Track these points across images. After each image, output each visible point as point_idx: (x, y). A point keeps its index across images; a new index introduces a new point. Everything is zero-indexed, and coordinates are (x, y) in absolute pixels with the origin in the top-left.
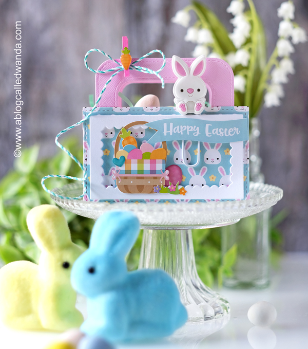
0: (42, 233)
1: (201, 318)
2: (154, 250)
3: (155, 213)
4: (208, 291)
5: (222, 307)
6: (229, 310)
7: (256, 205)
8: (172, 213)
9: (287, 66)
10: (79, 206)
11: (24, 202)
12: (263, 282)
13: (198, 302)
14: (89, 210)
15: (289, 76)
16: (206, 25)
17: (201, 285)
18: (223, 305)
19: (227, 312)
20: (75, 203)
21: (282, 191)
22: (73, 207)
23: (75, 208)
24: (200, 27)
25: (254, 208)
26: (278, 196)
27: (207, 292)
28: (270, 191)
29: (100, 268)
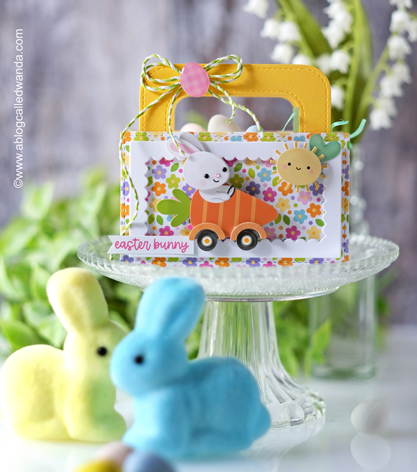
0: (69, 306)
1: (287, 422)
2: (222, 329)
3: (225, 280)
4: (295, 384)
5: (314, 407)
6: (324, 411)
7: (364, 269)
8: (249, 280)
9: (401, 73)
10: (119, 269)
11: (34, 259)
12: (366, 370)
13: (281, 400)
14: (133, 275)
15: (404, 86)
16: (290, 16)
17: (285, 376)
18: (315, 404)
19: (322, 412)
20: (113, 266)
21: (397, 248)
22: (110, 270)
23: (113, 272)
24: (283, 18)
25: (361, 272)
26: (394, 255)
27: (294, 386)
28: (381, 247)
29: (151, 356)
